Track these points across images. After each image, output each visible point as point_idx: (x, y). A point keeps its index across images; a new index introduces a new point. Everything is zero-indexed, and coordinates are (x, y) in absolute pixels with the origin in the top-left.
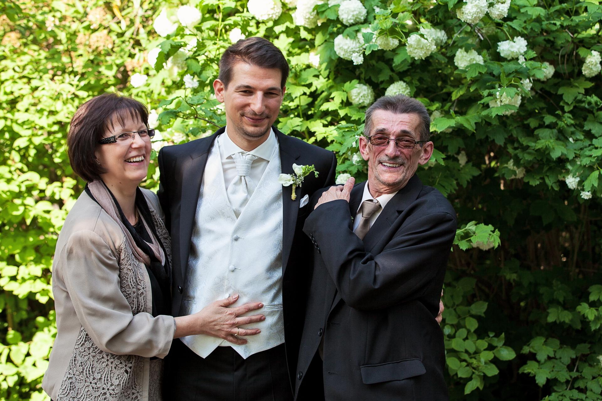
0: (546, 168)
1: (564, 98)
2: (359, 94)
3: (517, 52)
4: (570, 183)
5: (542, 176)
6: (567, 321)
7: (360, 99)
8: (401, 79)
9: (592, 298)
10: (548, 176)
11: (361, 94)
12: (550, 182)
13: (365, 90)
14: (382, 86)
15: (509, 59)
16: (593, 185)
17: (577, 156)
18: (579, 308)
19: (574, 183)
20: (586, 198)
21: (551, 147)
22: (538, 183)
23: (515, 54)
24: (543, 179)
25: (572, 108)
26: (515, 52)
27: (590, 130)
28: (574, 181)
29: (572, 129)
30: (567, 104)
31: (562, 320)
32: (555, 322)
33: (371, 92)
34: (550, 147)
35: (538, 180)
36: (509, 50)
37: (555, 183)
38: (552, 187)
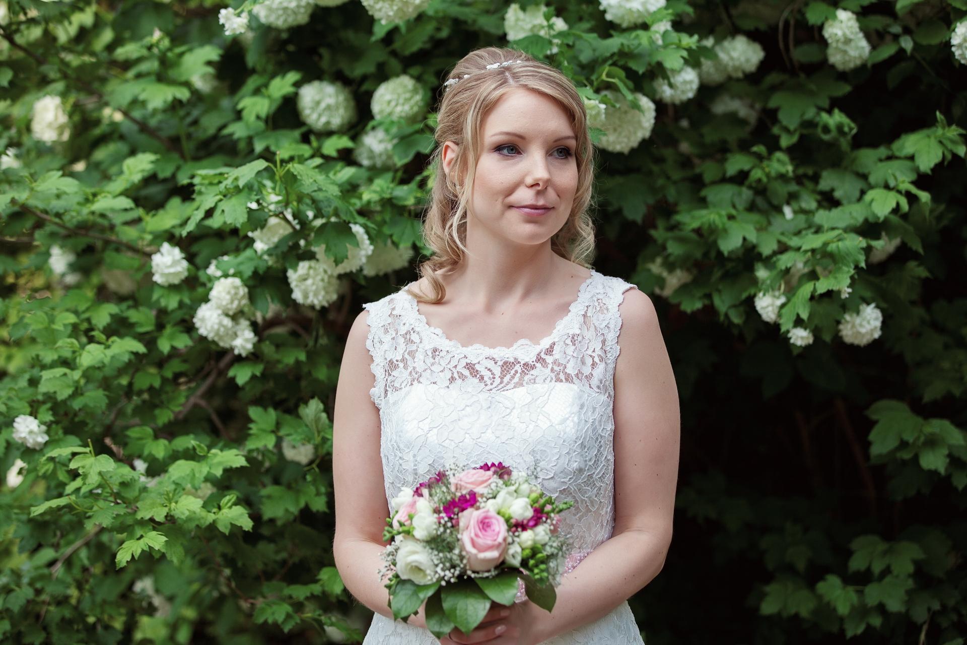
0: (717, 274)
1: (781, 116)
2: (318, 103)
3: (638, 11)
4: (762, 308)
5: (707, 291)
6: (804, 613)
7: (320, 116)
8: (405, 72)
9: (857, 564)
10: (719, 291)
11: (323, 105)
12: (723, 303)
13: (330, 96)
14: (365, 87)
15: (625, 25)
16: (798, 315)
17: (783, 248)
18: (821, 587)
19: (770, 309)
20: (799, 343)
21: (720, 226)
22: (698, 305)
23: (636, 15)
24: (709, 296)
25: (795, 139)
26: (634, 10)
27: (833, 190)
28: (772, 305)
29: (793, 187)
30: (786, 130)
31: (793, 611)
32: (779, 615)
33: (346, 100)
34: (717, 227)
35: (700, 298)
36: (620, 6)
37: (735, 306)
38: (726, 315)
